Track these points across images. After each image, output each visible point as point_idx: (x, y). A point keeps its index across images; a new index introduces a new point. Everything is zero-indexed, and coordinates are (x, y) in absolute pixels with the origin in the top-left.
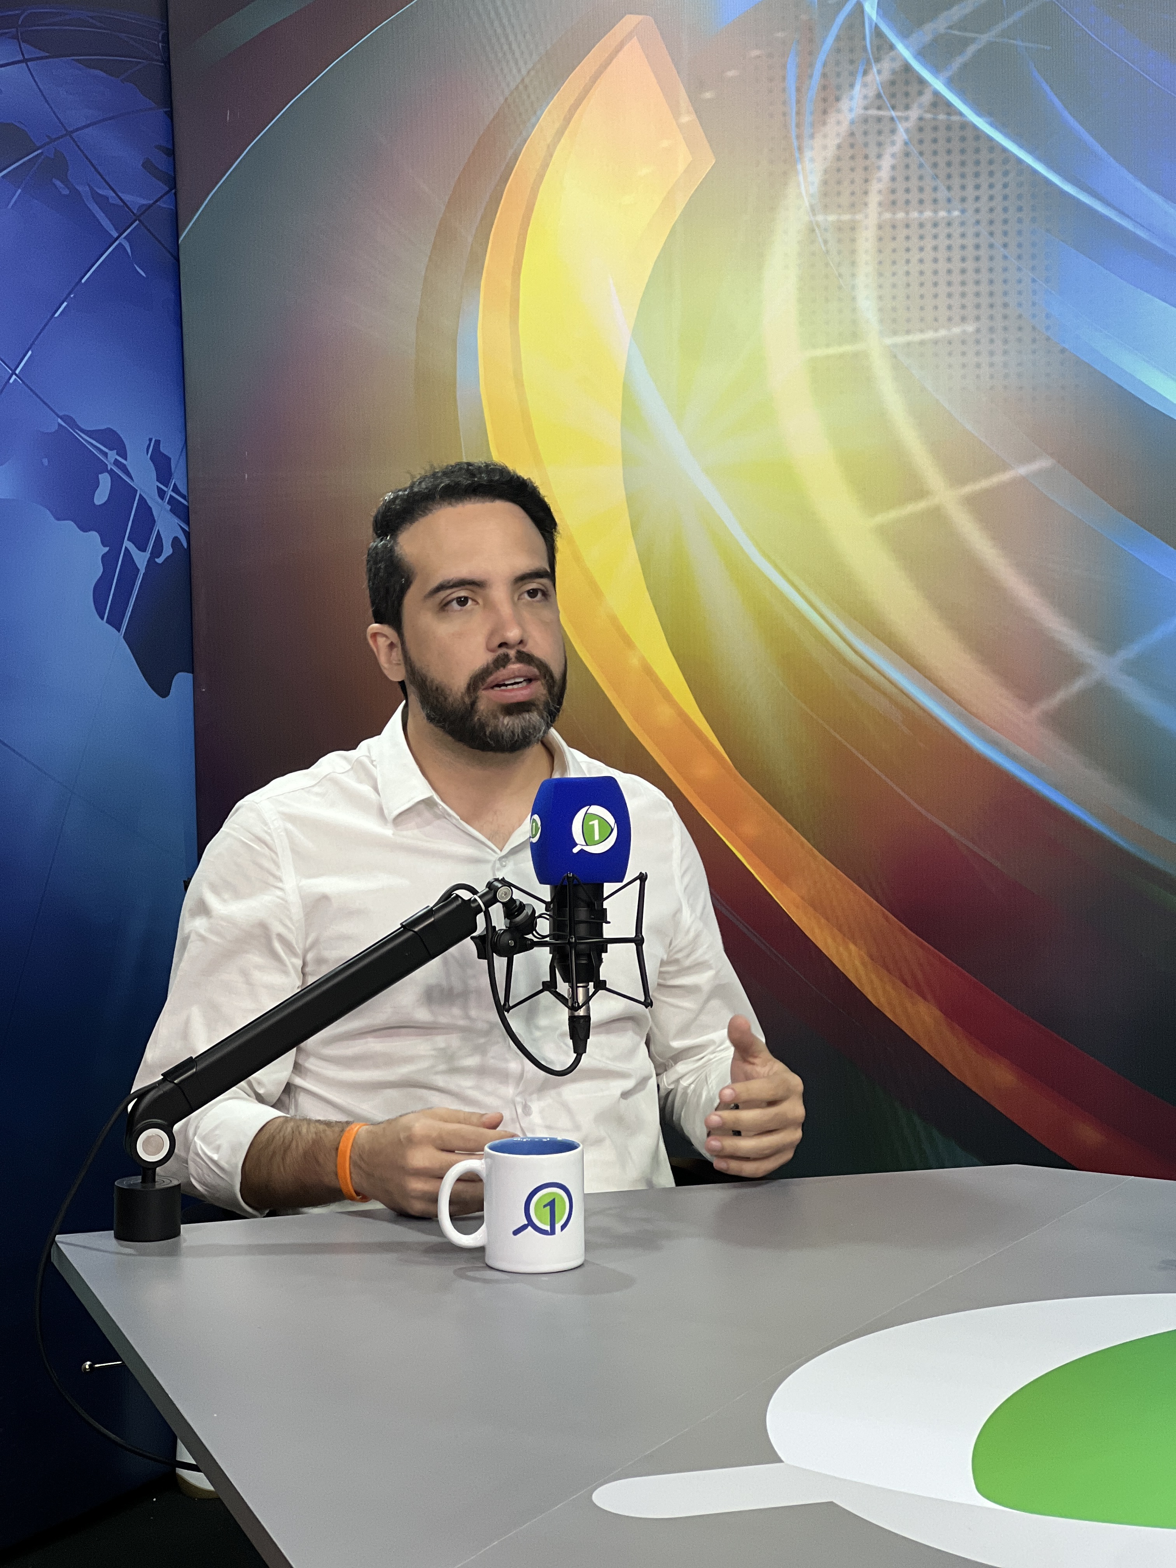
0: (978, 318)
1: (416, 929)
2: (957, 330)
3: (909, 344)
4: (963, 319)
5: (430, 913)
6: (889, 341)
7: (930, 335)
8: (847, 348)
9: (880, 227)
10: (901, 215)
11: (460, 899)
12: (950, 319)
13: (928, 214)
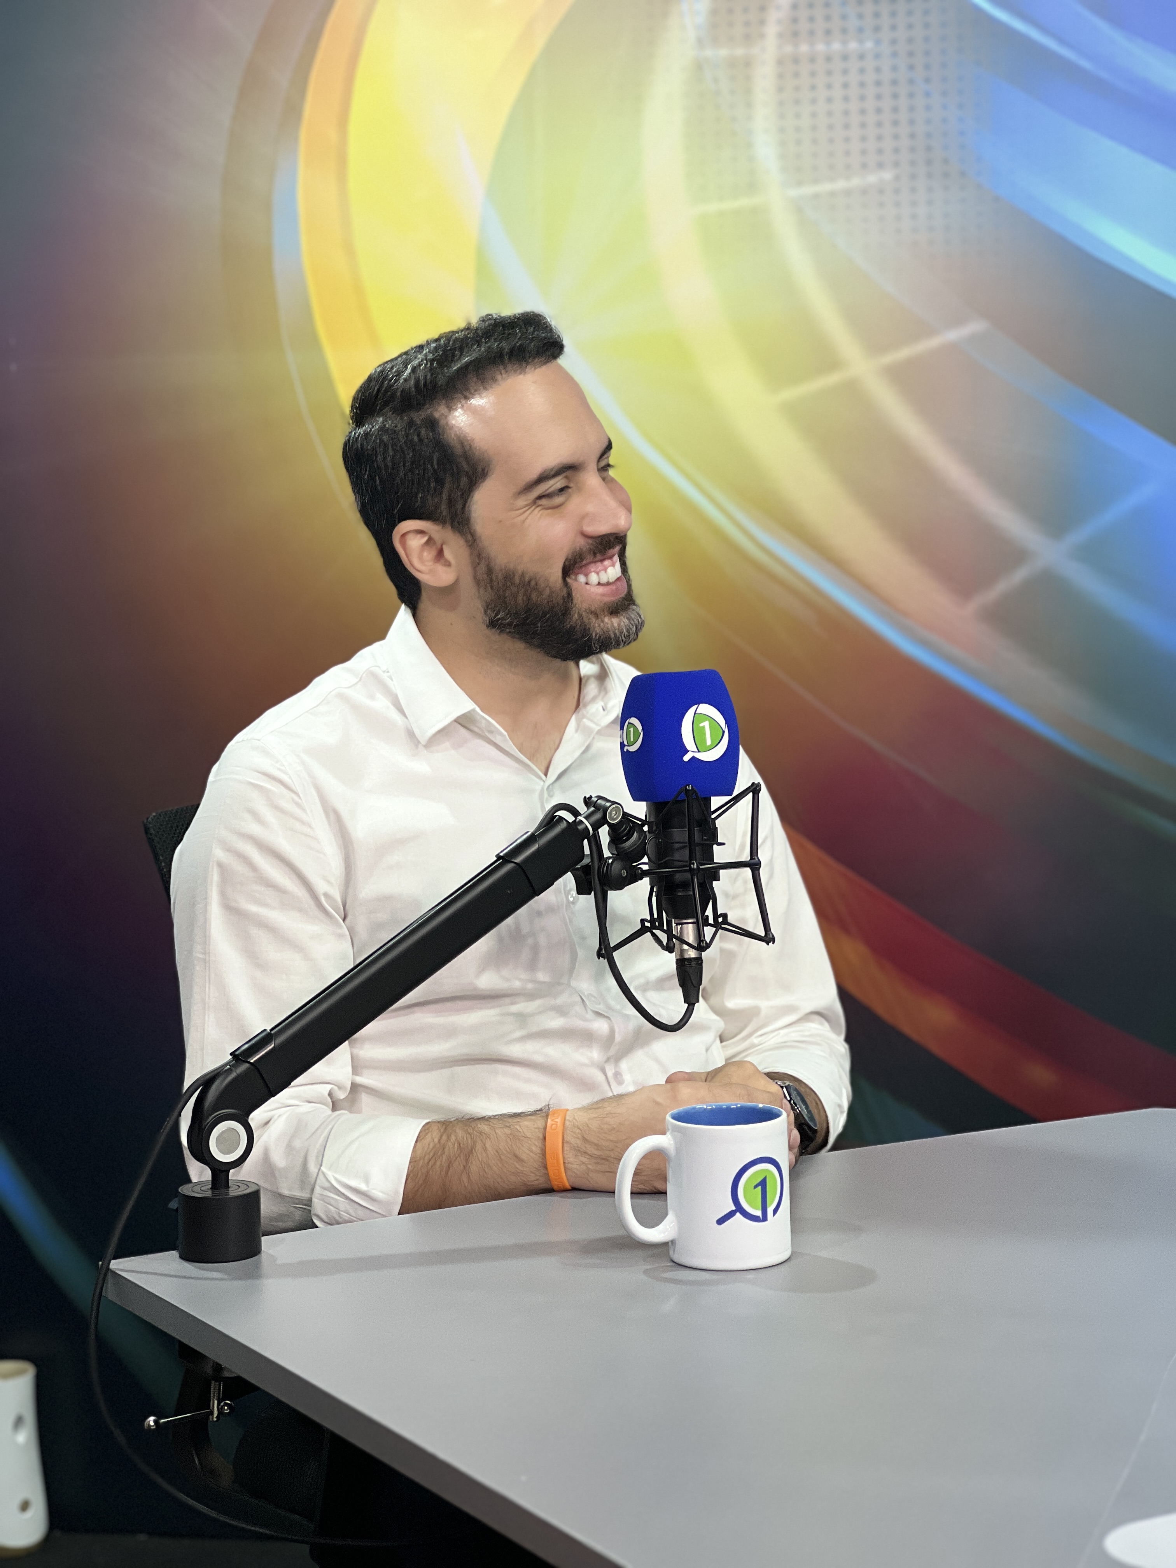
0: (896, 164)
1: (519, 860)
2: (872, 179)
3: (816, 196)
4: (880, 166)
5: (531, 839)
6: (794, 192)
7: (840, 184)
8: (744, 202)
9: (780, 62)
10: (804, 48)
11: (564, 821)
12: (864, 166)
13: (836, 46)
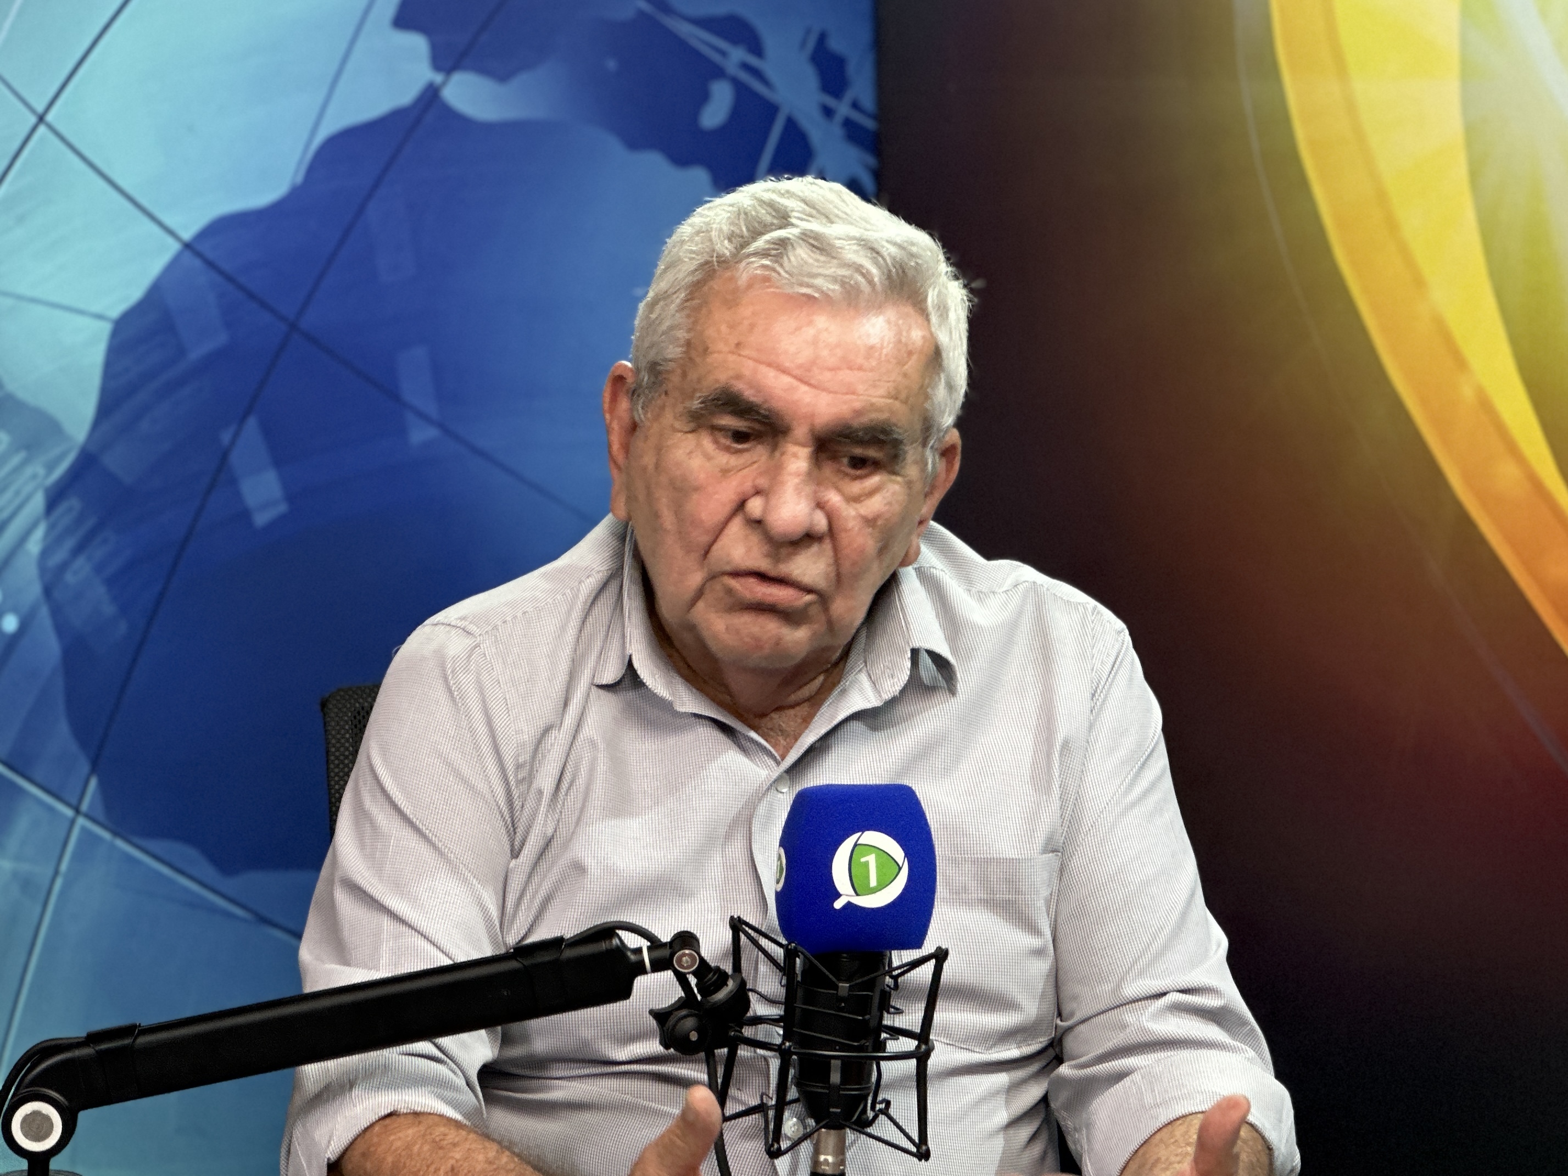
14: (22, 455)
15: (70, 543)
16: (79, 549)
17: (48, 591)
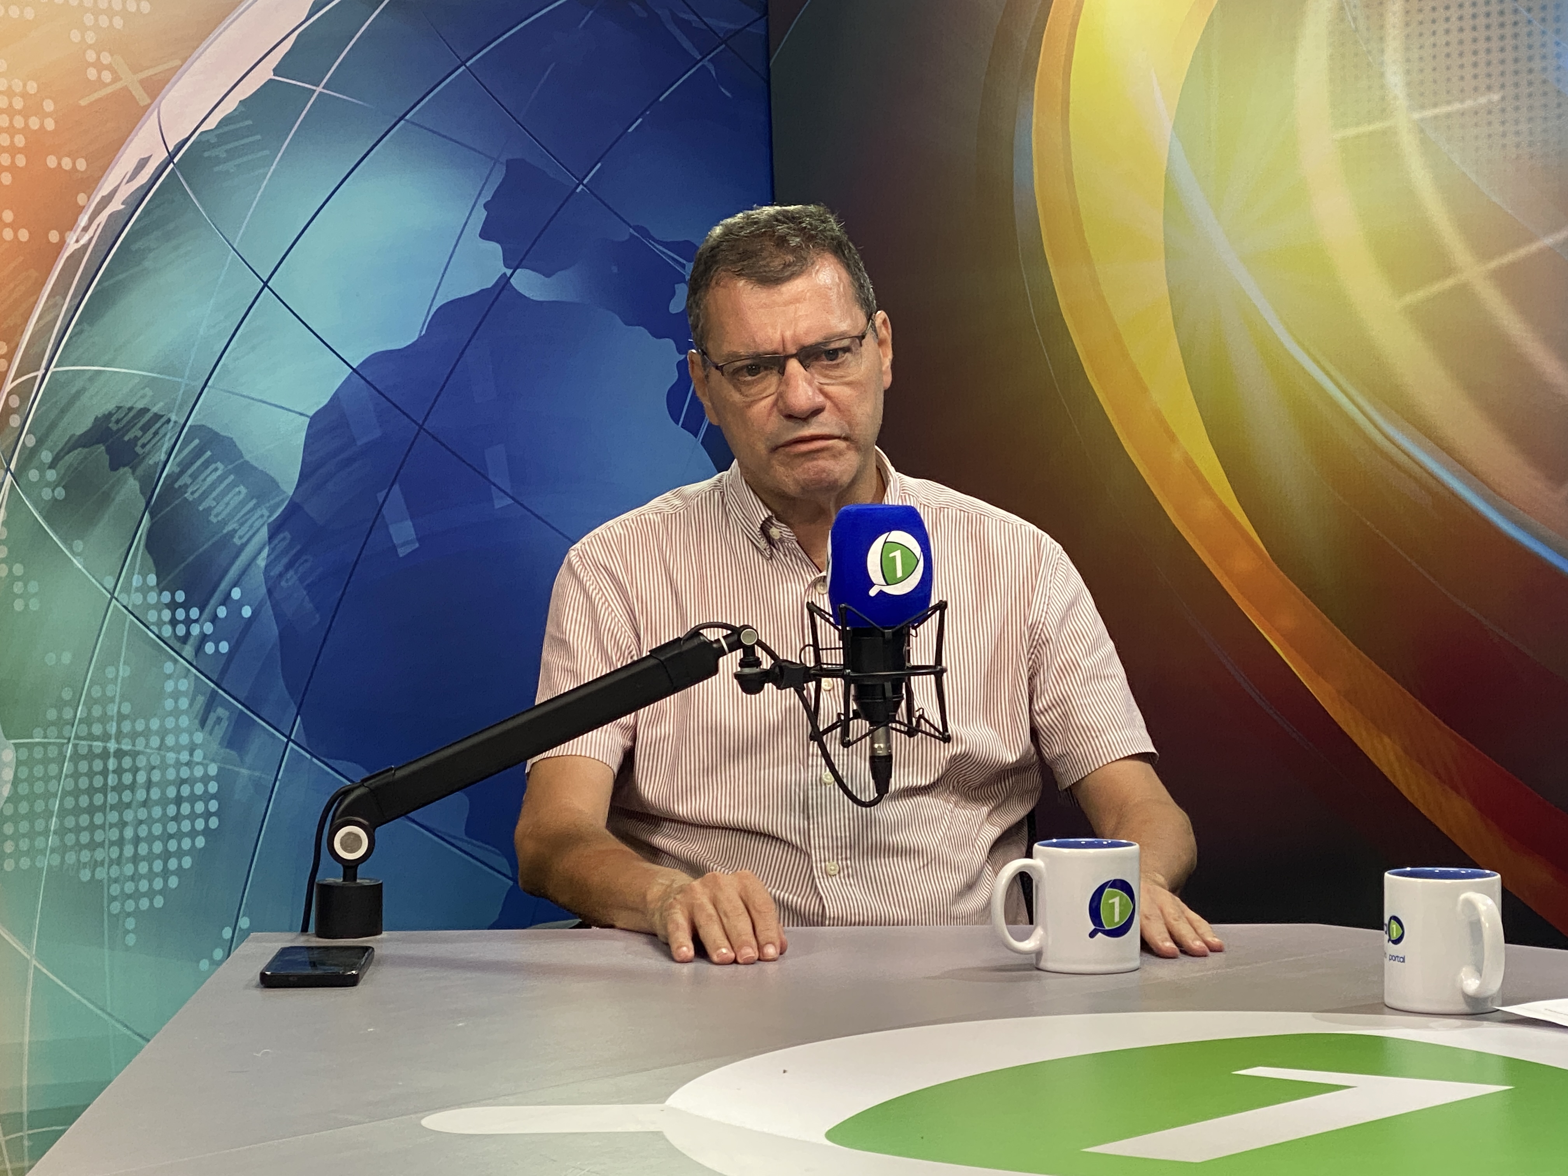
0: (1503, 86)
2: (1483, 100)
3: (1436, 117)
4: (1489, 88)
6: (1416, 116)
7: (1457, 106)
8: (1376, 126)
12: (1476, 89)
14: (254, 501)
15: (285, 560)
16: (289, 566)
17: (270, 592)
